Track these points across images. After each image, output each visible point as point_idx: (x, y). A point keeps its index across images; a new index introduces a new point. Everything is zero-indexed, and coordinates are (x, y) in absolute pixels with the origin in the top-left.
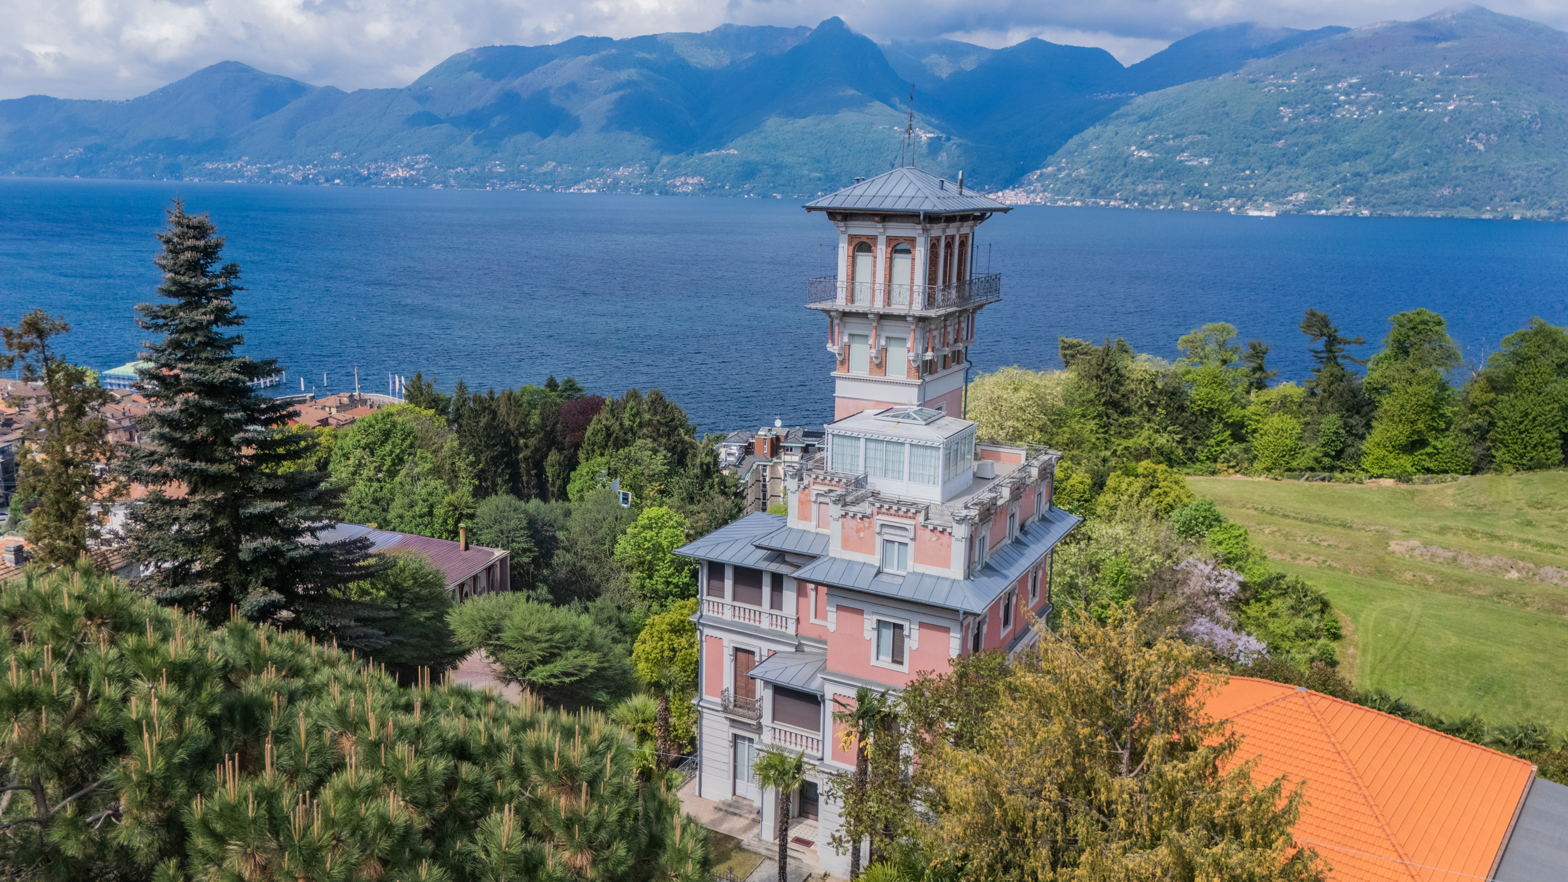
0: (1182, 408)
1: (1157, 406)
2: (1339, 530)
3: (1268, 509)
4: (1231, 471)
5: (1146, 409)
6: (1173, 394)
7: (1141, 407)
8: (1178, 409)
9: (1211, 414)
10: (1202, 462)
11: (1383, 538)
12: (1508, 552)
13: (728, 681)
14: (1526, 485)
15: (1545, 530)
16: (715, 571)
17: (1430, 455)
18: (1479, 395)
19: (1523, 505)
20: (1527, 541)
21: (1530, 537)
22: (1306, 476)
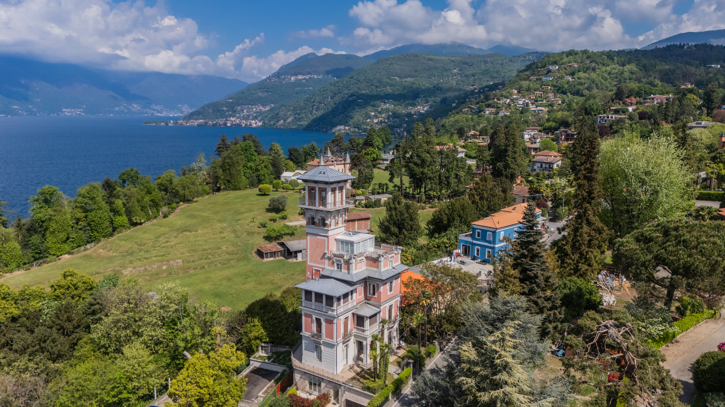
4: (1, 273)
12: (156, 261)
13: (342, 331)
14: (125, 241)
15: (154, 252)
16: (339, 299)
17: (72, 242)
18: (80, 215)
19: (137, 247)
20: (156, 256)
21: (155, 255)
22: (35, 264)
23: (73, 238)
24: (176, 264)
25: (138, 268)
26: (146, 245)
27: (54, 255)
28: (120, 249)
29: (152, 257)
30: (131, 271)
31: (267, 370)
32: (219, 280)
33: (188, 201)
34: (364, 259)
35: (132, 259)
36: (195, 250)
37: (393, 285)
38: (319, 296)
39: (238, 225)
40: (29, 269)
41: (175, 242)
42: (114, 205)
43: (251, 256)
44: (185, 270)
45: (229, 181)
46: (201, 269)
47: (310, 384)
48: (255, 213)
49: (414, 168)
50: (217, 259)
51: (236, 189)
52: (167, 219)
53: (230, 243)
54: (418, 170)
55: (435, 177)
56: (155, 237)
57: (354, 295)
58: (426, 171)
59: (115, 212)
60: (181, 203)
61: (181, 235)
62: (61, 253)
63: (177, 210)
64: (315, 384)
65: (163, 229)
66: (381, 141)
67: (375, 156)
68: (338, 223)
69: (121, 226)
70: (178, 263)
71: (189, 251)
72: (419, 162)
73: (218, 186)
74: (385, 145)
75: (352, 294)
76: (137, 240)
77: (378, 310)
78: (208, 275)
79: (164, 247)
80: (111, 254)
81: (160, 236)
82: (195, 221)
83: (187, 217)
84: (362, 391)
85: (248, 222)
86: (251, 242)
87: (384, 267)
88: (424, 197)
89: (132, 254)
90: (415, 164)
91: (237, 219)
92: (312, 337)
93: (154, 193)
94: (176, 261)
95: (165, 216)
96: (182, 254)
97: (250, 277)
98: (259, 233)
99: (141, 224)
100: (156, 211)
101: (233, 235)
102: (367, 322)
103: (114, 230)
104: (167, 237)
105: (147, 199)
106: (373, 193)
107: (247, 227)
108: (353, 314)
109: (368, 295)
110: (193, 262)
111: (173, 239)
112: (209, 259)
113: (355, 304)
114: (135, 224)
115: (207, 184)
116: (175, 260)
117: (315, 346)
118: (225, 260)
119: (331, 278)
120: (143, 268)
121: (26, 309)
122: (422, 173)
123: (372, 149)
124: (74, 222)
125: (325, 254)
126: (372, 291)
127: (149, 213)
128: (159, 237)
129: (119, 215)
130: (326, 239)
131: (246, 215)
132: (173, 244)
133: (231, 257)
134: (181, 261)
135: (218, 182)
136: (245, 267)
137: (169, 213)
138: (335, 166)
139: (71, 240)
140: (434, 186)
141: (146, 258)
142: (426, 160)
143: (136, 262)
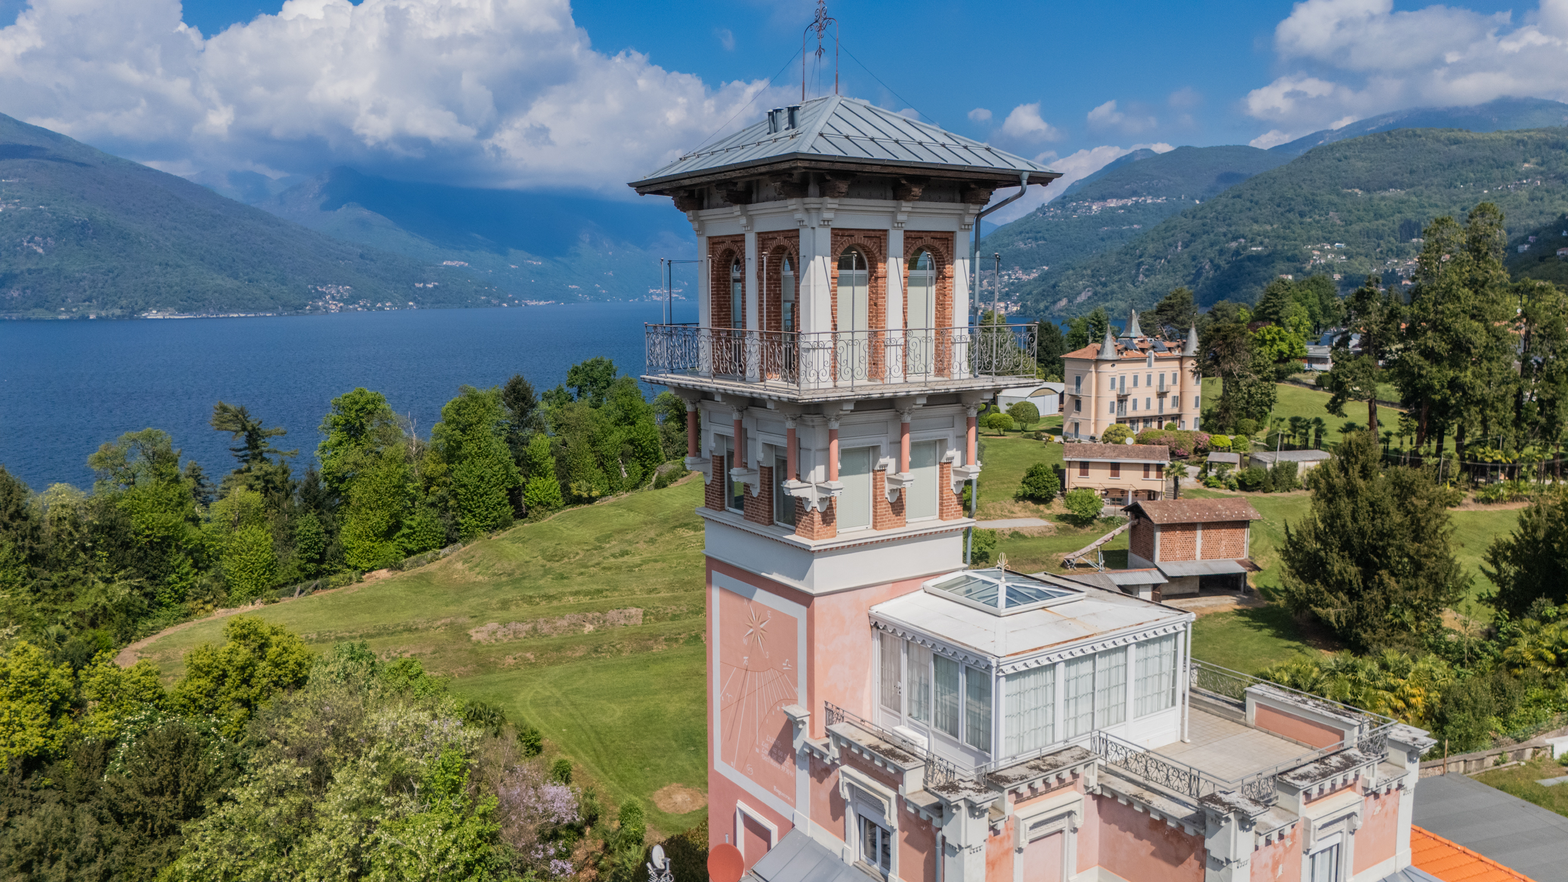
0: (126, 545)
1: (93, 548)
2: (406, 635)
3: (315, 636)
4: (209, 607)
5: (82, 555)
6: (112, 528)
7: (73, 555)
8: (121, 545)
9: (165, 544)
10: (168, 606)
11: (459, 632)
12: (571, 608)
14: (524, 542)
15: (579, 579)
17: (407, 536)
18: (435, 467)
19: (542, 561)
20: (577, 593)
21: (576, 588)
22: (298, 590)
23: (410, 527)
24: (622, 622)
25: (513, 625)
26: (566, 560)
27: (356, 568)
28: (498, 565)
29: (564, 594)
30: (494, 633)
35: (510, 596)
36: (689, 582)
40: (274, 602)
41: (646, 555)
42: (525, 449)
44: (642, 641)
46: (687, 642)
49: (1421, 368)
52: (657, 492)
54: (1436, 375)
55: (1502, 399)
56: (597, 539)
58: (1467, 376)
59: (530, 466)
61: (668, 537)
62: (373, 563)
65: (631, 518)
66: (1306, 314)
67: (1284, 347)
68: (898, 507)
69: (540, 503)
70: (629, 617)
71: (671, 587)
74: (1318, 326)
76: (545, 544)
79: (610, 569)
80: (472, 576)
81: (610, 536)
88: (1455, 467)
89: (519, 581)
90: (1429, 354)
93: (640, 423)
94: (627, 612)
95: (660, 485)
96: (650, 591)
99: (591, 500)
100: (639, 468)
103: (518, 515)
104: (627, 541)
105: (619, 435)
106: (1270, 446)
110: (674, 617)
111: (642, 546)
114: (578, 500)
116: (625, 607)
120: (528, 627)
122: (1454, 385)
123: (1276, 329)
124: (421, 484)
127: (618, 475)
128: (607, 538)
129: (540, 475)
130: (795, 610)
132: (637, 559)
134: (640, 611)
137: (673, 477)
138: (1150, 365)
139: (406, 531)
140: (1494, 429)
141: (549, 598)
142: (1469, 341)
143: (517, 605)
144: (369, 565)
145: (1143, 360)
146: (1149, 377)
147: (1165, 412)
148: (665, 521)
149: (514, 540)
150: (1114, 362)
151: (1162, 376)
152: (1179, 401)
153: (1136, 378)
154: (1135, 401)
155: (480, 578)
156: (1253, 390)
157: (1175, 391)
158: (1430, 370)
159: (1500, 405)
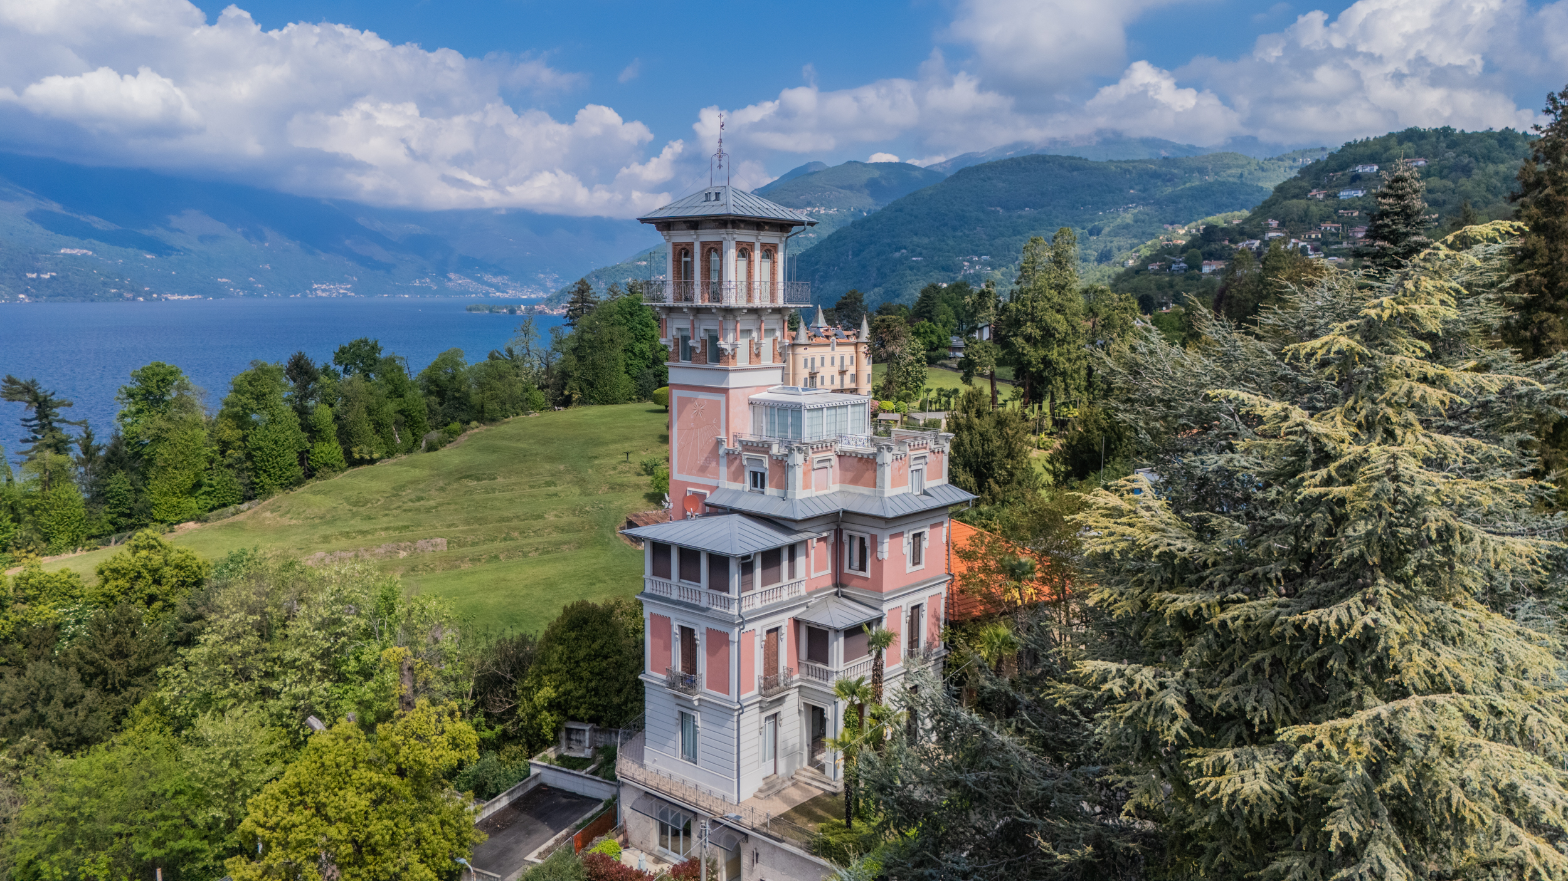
4: (32, 555)
12: (385, 539)
13: (759, 669)
14: (324, 494)
15: (385, 519)
16: (747, 565)
17: (208, 493)
18: (230, 433)
19: (348, 507)
20: (387, 529)
21: (385, 525)
22: (113, 540)
23: (211, 486)
24: (431, 549)
25: (338, 553)
26: (369, 505)
27: (162, 522)
28: (308, 511)
29: (376, 530)
30: (322, 560)
31: (573, 795)
32: (526, 586)
33: (493, 420)
34: (835, 461)
35: (328, 532)
36: (481, 518)
37: (925, 544)
38: (689, 556)
39: (592, 467)
40: (96, 549)
41: (439, 500)
43: (611, 536)
44: (451, 561)
45: (591, 384)
46: (488, 561)
47: (663, 830)
48: (635, 443)
49: (1023, 348)
50: (531, 541)
51: (605, 401)
52: (433, 454)
53: (566, 507)
54: (1033, 354)
55: (1077, 371)
56: (394, 488)
57: (800, 561)
58: (1054, 355)
59: (313, 431)
60: (474, 423)
61: (455, 486)
62: (179, 517)
63: (462, 439)
64: (676, 833)
65: (417, 473)
66: (952, 313)
67: (934, 339)
68: (758, 355)
69: (326, 465)
70: (436, 545)
71: (467, 522)
72: (1037, 333)
73: (566, 393)
74: (961, 323)
75: (792, 558)
76: (348, 493)
77: (875, 614)
78: (502, 575)
79: (410, 510)
80: (285, 521)
81: (404, 486)
82: (494, 457)
83: (479, 450)
84: (807, 856)
85: (614, 461)
86: (616, 504)
87: (893, 485)
88: (1048, 423)
89: (332, 521)
90: (1028, 339)
91: (590, 454)
92: (672, 685)
93: (409, 395)
94: (433, 541)
95: (431, 448)
96: (449, 526)
97: (600, 581)
98: (638, 487)
99: (372, 462)
100: (410, 435)
101: (576, 490)
102: (837, 647)
103: (310, 474)
104: (420, 490)
105: (391, 406)
106: (922, 409)
107: (612, 472)
108: (797, 622)
109: (846, 570)
111: (433, 493)
112: (512, 539)
113: (803, 591)
114: (361, 462)
115: (541, 388)
116: (431, 538)
117: (677, 715)
118: (549, 543)
119: (733, 511)
120: (351, 554)
121: (25, 623)
122: (1046, 362)
123: (928, 324)
124: (216, 448)
125: (719, 443)
126: (856, 563)
127: (393, 441)
128: (403, 487)
129: (323, 440)
130: (721, 398)
131: (613, 447)
132: (432, 503)
133: (565, 537)
134: (444, 541)
135: (565, 384)
136: (593, 561)
137: (442, 443)
138: (833, 349)
139: (205, 489)
140: (1074, 394)
141: (364, 533)
142: (1054, 329)
143: (337, 539)
144: (176, 519)
145: (828, 345)
146: (833, 358)
147: (845, 387)
148: (451, 473)
149: (315, 493)
150: (806, 346)
151: (842, 358)
152: (855, 378)
153: (823, 359)
154: (822, 378)
155: (294, 522)
156: (910, 368)
157: (852, 370)
158: (1028, 349)
159: (1076, 376)
